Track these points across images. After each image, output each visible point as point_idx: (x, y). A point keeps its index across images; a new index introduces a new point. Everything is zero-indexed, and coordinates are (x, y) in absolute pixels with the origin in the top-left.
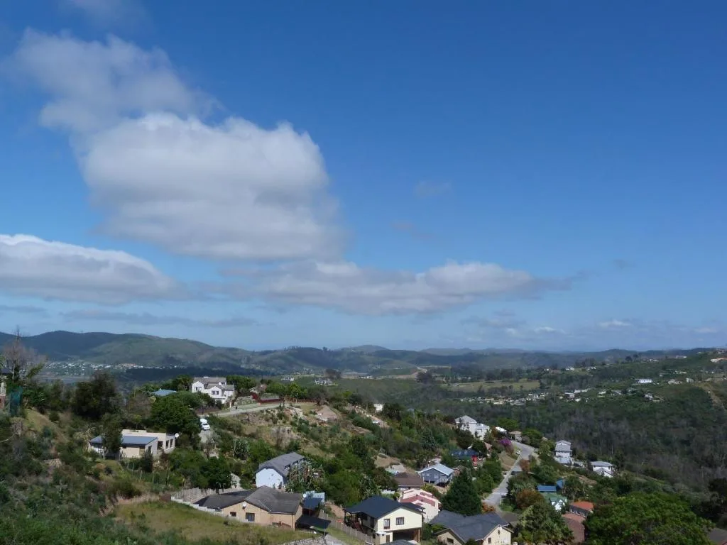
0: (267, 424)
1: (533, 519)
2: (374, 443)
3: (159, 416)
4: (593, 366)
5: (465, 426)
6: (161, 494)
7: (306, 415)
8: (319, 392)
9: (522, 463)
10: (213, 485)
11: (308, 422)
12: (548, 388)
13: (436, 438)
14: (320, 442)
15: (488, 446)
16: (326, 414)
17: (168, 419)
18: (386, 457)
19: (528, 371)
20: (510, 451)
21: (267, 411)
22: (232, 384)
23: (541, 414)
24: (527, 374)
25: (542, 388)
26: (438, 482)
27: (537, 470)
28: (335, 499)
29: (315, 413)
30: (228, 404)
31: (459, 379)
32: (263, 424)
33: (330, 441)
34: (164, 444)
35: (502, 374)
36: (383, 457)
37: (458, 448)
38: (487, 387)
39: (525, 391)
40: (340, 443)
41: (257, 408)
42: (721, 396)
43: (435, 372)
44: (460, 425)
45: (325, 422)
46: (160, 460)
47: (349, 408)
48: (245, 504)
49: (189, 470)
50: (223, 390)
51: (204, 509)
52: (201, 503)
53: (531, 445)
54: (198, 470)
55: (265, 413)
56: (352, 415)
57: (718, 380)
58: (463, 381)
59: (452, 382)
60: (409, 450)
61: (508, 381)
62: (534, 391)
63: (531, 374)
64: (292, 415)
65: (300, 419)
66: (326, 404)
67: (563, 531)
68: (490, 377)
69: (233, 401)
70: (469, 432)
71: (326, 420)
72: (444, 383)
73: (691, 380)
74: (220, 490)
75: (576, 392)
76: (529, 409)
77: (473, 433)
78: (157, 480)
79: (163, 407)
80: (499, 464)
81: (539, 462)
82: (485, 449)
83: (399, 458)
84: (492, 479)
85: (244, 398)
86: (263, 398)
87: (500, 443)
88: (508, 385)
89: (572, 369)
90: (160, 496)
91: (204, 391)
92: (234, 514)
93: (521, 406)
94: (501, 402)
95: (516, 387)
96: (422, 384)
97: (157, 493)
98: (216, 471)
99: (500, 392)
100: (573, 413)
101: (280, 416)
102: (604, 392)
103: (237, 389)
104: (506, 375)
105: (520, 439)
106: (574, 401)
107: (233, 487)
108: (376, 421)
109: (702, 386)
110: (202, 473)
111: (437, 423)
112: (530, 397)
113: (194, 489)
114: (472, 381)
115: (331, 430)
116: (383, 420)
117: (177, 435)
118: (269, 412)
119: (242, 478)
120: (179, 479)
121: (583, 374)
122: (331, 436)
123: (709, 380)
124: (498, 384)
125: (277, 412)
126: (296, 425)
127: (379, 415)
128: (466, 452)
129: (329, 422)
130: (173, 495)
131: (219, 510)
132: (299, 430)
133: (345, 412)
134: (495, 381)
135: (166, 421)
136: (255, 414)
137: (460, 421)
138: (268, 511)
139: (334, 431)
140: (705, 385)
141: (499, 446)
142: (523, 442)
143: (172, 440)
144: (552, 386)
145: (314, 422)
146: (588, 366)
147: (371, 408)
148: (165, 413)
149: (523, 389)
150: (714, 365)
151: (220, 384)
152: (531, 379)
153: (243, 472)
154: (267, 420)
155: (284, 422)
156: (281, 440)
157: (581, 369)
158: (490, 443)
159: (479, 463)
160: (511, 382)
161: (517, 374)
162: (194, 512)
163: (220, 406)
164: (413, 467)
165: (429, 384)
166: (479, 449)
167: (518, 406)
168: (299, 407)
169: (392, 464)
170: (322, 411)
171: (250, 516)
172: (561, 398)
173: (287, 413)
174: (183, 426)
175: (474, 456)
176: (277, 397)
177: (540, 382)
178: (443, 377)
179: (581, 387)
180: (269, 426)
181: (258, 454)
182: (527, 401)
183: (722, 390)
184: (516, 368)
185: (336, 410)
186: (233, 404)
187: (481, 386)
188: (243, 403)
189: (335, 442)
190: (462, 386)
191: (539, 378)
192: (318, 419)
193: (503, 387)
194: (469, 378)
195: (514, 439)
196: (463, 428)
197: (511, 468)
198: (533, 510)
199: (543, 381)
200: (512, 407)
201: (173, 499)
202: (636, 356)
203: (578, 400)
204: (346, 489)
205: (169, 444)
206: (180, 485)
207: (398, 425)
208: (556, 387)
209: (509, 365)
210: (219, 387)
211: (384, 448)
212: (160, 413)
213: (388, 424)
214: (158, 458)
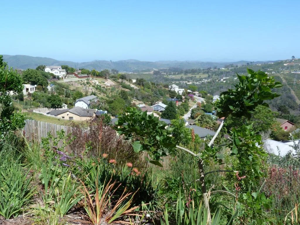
0: (81, 86)
1: (201, 121)
2: (132, 95)
3: (26, 77)
4: (232, 67)
5: (173, 89)
6: (28, 109)
7: (100, 83)
8: (106, 73)
9: (198, 104)
10: (53, 106)
11: (101, 86)
12: (212, 77)
13: (160, 94)
14: (106, 94)
15: (183, 97)
16: (109, 83)
17: (31, 78)
18: (137, 101)
19: (203, 70)
20: (193, 100)
21: (81, 81)
22: (64, 69)
23: (208, 88)
24: (202, 71)
25: (209, 76)
26: (160, 111)
27: (204, 106)
28: (112, 113)
29: (104, 82)
30: (63, 78)
31: (172, 73)
32: (79, 86)
33: (111, 94)
34: (30, 90)
35: (191, 71)
36: (135, 101)
37: (170, 98)
38: (184, 77)
39: (202, 78)
40: (116, 94)
41: (77, 79)
42: (286, 79)
43: (161, 71)
44: (171, 88)
45: (109, 86)
46: (27, 96)
47: (120, 80)
48: (68, 113)
49: (41, 100)
50: (60, 72)
51: (49, 115)
52: (48, 113)
53: (202, 97)
54: (46, 100)
55: (80, 81)
56: (121, 83)
57: (286, 72)
58: (174, 74)
59: (169, 75)
60: (148, 98)
61: (194, 74)
62: (205, 78)
63: (205, 71)
64: (93, 83)
65: (97, 85)
66: (110, 79)
67: (213, 123)
68: (186, 72)
69: (65, 77)
70: (175, 91)
71: (109, 85)
72: (165, 75)
73: (275, 73)
74: (57, 109)
75: (224, 78)
76: (202, 86)
77: (177, 92)
78: (26, 104)
79: (28, 72)
80: (188, 104)
81: (205, 104)
82: (182, 98)
83: (143, 101)
84: (184, 110)
85: (70, 75)
86: (79, 76)
87: (189, 96)
88: (194, 76)
89: (223, 69)
90: (28, 110)
91: (51, 72)
92: (63, 117)
93: (199, 85)
94: (190, 83)
95: (198, 76)
96: (155, 76)
97: (26, 109)
98: (55, 100)
99: (190, 79)
100: (222, 87)
101: (88, 83)
102: (236, 79)
103: (67, 71)
104: (193, 72)
105: (198, 95)
106: (223, 82)
107: (63, 107)
108: (132, 86)
109: (278, 75)
110: (48, 101)
111: (160, 88)
112: (203, 81)
113: (44, 108)
114: (178, 74)
115: (112, 89)
116: (136, 86)
117: (36, 86)
118: (82, 81)
119: (68, 105)
120: (37, 104)
121: (228, 71)
122: (111, 92)
123: (282, 72)
124: (190, 75)
125: (86, 81)
126: (95, 87)
127: (134, 84)
128: (173, 99)
129: (111, 86)
130: (34, 110)
131: (56, 116)
132: (97, 89)
133: (118, 82)
134: (188, 74)
135: (29, 79)
136: (76, 82)
137: (171, 87)
138: (79, 116)
139: (113, 90)
140: (280, 75)
141: (188, 97)
142: (199, 96)
143: (33, 88)
144: (214, 76)
145: (103, 86)
146: (230, 67)
147: (130, 81)
148: (29, 76)
149: (201, 77)
150: (285, 66)
151: (58, 69)
152: (204, 73)
153: (69, 102)
154: (81, 85)
155: (89, 86)
156: (88, 92)
157: (227, 69)
158: (184, 96)
159: (179, 104)
160: (196, 74)
161: (198, 71)
162: (44, 116)
163: (58, 78)
164: (149, 105)
165: (158, 76)
166: (179, 98)
167: (198, 85)
168: (96, 79)
169: (139, 104)
170: (107, 82)
171: (71, 118)
172: (217, 81)
173: (90, 82)
174: (38, 82)
175: (177, 101)
176: (86, 75)
177: (208, 74)
178: (165, 72)
179: (226, 76)
180: (82, 87)
181: (76, 96)
182: (202, 83)
183: (287, 77)
184: (198, 69)
185: (114, 81)
186: (65, 78)
187: (182, 76)
188: (70, 77)
189: (113, 94)
190: (173, 76)
191: (208, 73)
192: (105, 85)
193: (192, 77)
194: (177, 73)
195: (195, 95)
196: (172, 90)
197: (193, 106)
198: (201, 117)
199: (209, 74)
200: (196, 85)
201: (34, 111)
202: (251, 63)
203: (224, 82)
204: (117, 109)
205: (32, 89)
206: (38, 106)
207: (143, 88)
208: (215, 76)
209: (195, 68)
210: (58, 70)
211: (136, 97)
212: (27, 76)
213: (138, 87)
214: (27, 95)
